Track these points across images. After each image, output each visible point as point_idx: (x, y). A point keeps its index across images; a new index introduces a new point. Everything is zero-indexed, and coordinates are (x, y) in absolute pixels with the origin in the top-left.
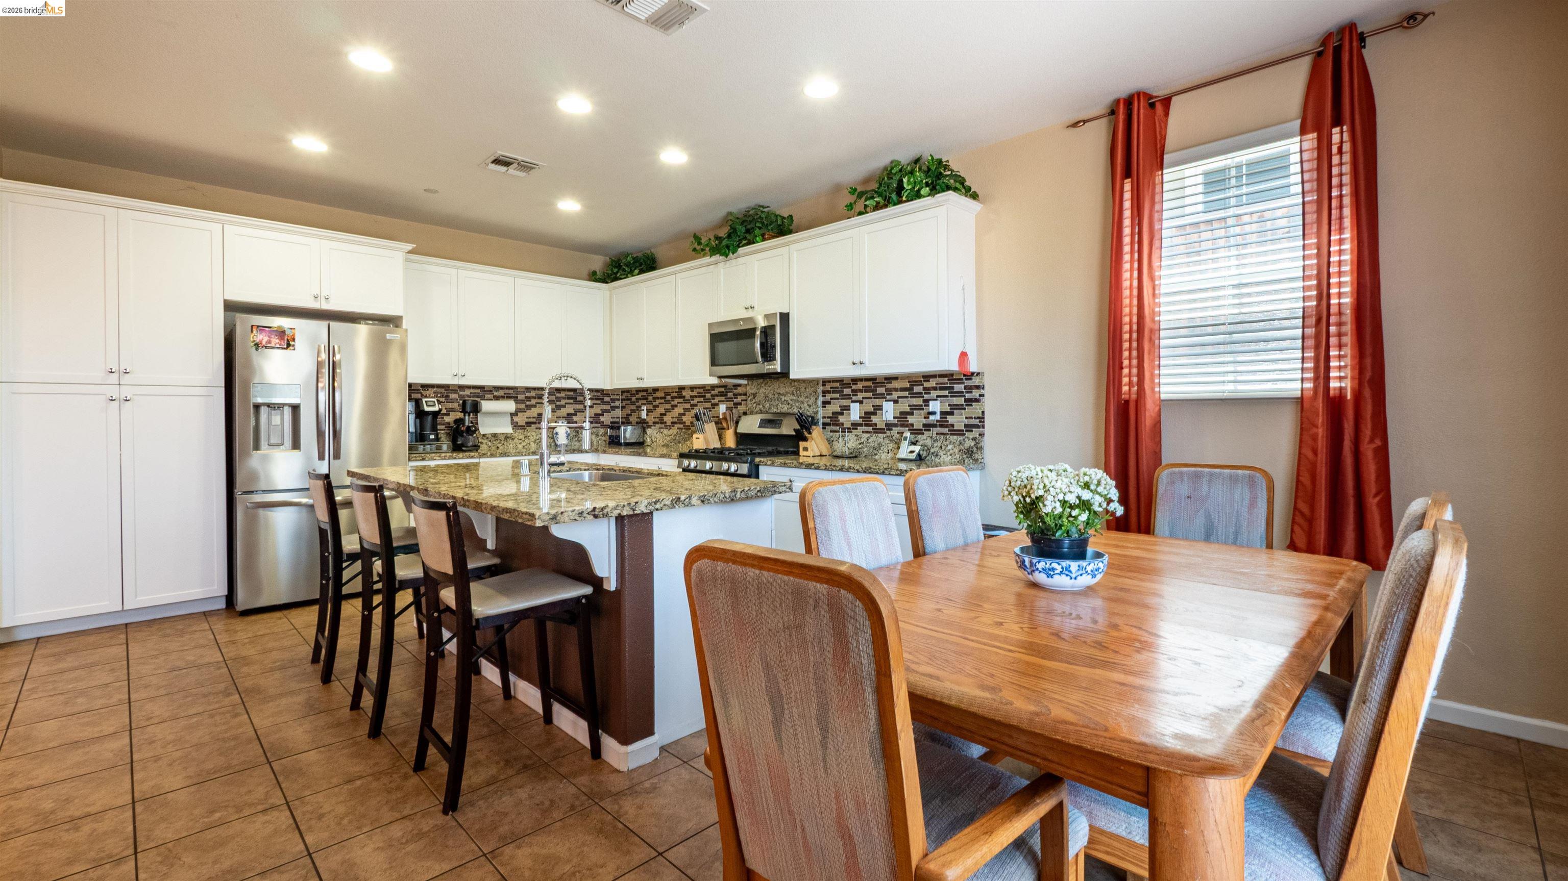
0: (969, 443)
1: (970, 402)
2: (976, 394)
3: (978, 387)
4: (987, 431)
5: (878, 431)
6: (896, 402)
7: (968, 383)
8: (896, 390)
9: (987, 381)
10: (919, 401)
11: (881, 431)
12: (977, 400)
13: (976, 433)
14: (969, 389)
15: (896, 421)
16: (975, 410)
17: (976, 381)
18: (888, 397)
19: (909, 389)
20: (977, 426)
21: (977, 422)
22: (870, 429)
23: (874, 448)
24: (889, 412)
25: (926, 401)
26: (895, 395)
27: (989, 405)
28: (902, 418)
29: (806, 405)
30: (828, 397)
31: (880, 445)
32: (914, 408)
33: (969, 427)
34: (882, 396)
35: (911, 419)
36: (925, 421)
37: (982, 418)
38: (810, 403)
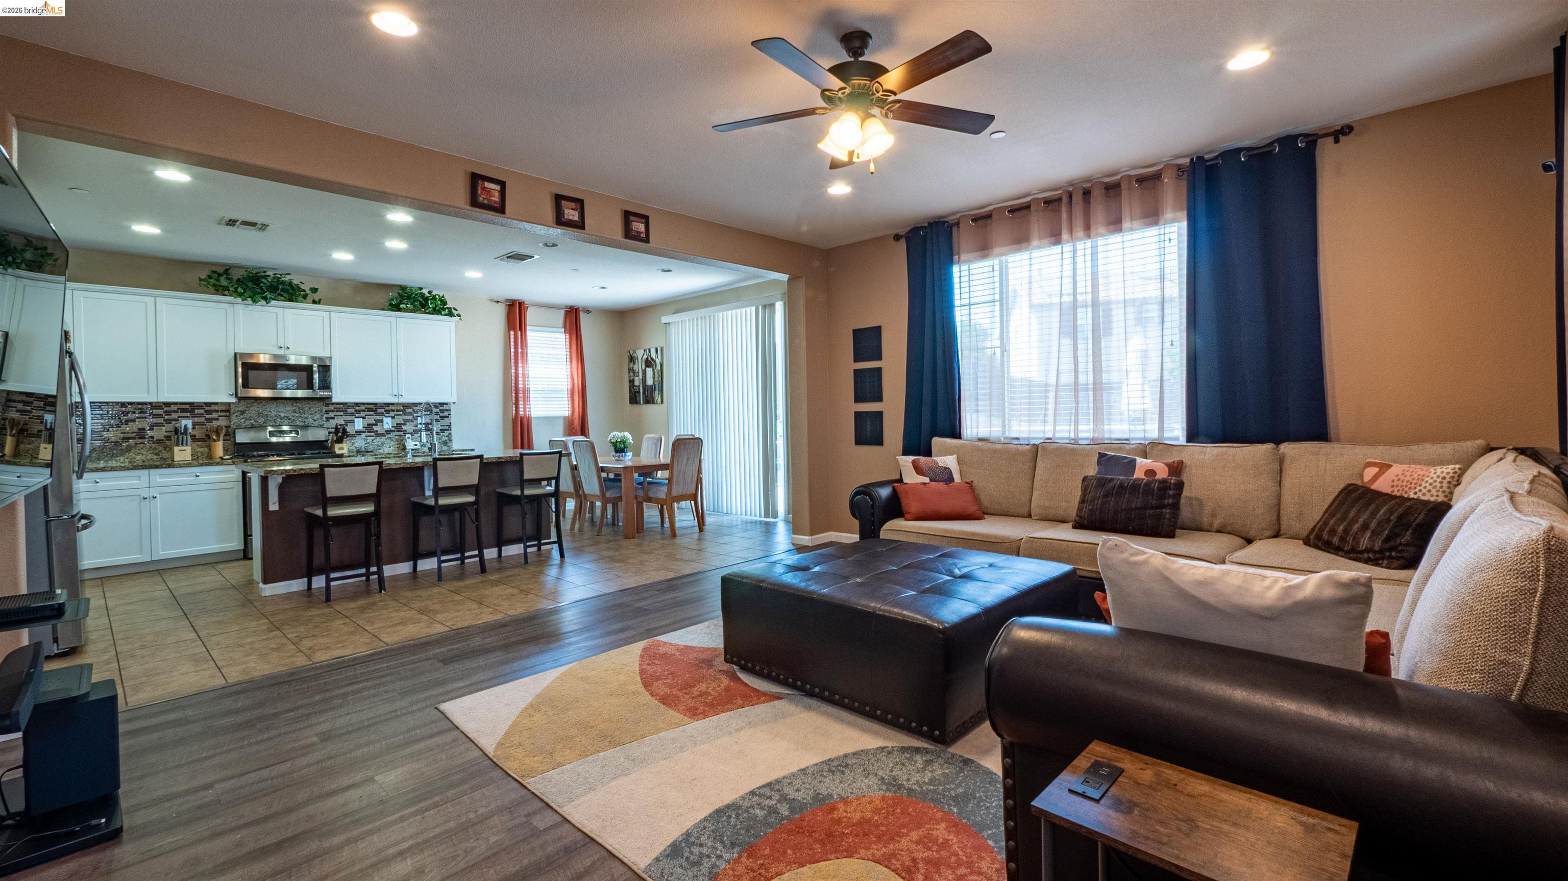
0: (444, 439)
1: (443, 418)
2: (446, 414)
3: (447, 410)
4: (453, 432)
5: (378, 435)
6: (393, 418)
7: (441, 408)
8: (393, 411)
9: (452, 407)
10: (410, 417)
11: (382, 435)
12: (447, 417)
13: (446, 433)
14: (442, 411)
15: (393, 429)
16: (446, 421)
17: (445, 407)
18: (387, 415)
19: (403, 411)
20: (448, 430)
21: (447, 427)
22: (373, 434)
23: (378, 446)
24: (388, 423)
25: (416, 418)
26: (392, 414)
27: (454, 419)
28: (398, 427)
29: (310, 420)
30: (332, 415)
31: (383, 444)
32: (406, 421)
33: (443, 431)
34: (382, 414)
35: (404, 427)
36: (414, 428)
37: (450, 426)
38: (315, 418)
